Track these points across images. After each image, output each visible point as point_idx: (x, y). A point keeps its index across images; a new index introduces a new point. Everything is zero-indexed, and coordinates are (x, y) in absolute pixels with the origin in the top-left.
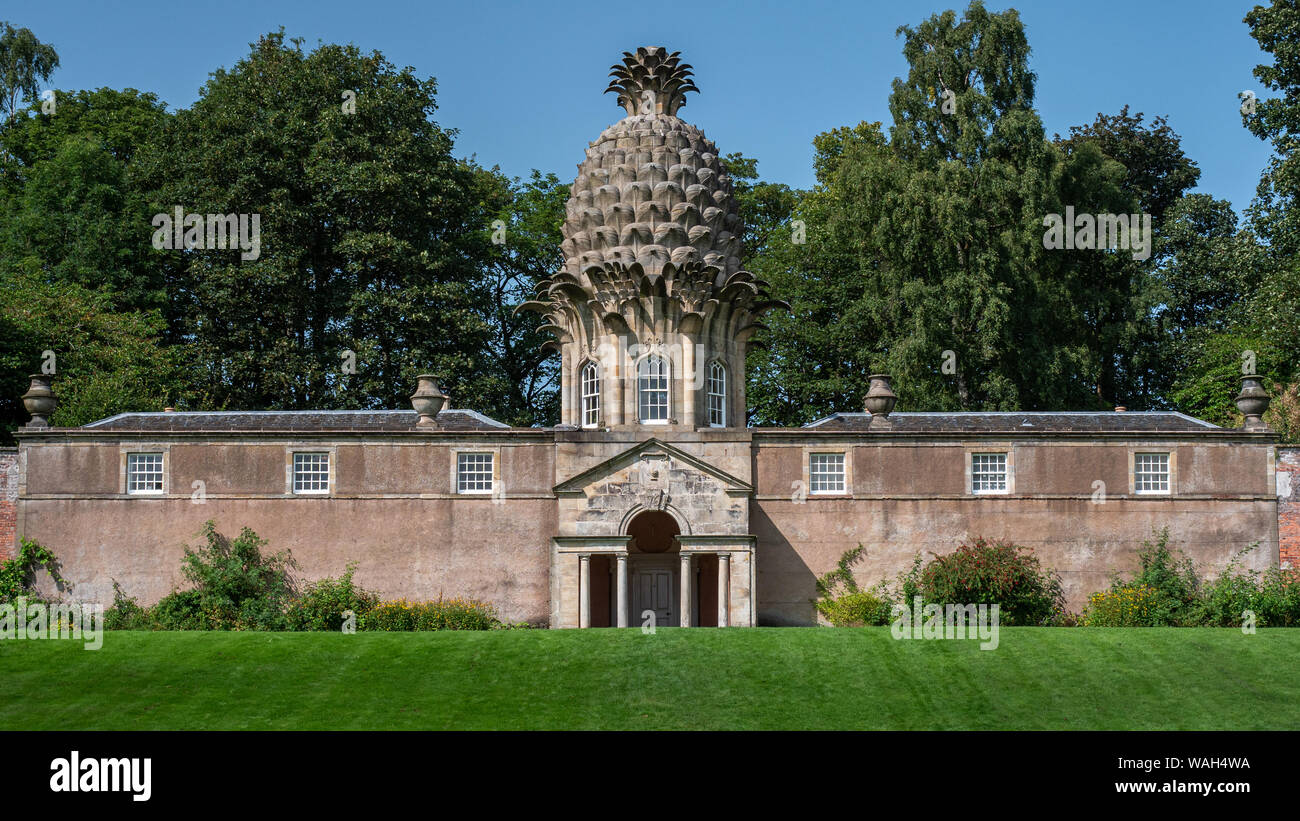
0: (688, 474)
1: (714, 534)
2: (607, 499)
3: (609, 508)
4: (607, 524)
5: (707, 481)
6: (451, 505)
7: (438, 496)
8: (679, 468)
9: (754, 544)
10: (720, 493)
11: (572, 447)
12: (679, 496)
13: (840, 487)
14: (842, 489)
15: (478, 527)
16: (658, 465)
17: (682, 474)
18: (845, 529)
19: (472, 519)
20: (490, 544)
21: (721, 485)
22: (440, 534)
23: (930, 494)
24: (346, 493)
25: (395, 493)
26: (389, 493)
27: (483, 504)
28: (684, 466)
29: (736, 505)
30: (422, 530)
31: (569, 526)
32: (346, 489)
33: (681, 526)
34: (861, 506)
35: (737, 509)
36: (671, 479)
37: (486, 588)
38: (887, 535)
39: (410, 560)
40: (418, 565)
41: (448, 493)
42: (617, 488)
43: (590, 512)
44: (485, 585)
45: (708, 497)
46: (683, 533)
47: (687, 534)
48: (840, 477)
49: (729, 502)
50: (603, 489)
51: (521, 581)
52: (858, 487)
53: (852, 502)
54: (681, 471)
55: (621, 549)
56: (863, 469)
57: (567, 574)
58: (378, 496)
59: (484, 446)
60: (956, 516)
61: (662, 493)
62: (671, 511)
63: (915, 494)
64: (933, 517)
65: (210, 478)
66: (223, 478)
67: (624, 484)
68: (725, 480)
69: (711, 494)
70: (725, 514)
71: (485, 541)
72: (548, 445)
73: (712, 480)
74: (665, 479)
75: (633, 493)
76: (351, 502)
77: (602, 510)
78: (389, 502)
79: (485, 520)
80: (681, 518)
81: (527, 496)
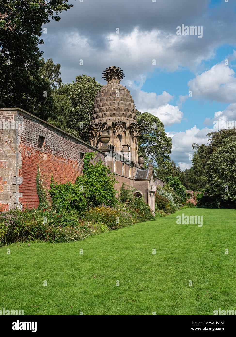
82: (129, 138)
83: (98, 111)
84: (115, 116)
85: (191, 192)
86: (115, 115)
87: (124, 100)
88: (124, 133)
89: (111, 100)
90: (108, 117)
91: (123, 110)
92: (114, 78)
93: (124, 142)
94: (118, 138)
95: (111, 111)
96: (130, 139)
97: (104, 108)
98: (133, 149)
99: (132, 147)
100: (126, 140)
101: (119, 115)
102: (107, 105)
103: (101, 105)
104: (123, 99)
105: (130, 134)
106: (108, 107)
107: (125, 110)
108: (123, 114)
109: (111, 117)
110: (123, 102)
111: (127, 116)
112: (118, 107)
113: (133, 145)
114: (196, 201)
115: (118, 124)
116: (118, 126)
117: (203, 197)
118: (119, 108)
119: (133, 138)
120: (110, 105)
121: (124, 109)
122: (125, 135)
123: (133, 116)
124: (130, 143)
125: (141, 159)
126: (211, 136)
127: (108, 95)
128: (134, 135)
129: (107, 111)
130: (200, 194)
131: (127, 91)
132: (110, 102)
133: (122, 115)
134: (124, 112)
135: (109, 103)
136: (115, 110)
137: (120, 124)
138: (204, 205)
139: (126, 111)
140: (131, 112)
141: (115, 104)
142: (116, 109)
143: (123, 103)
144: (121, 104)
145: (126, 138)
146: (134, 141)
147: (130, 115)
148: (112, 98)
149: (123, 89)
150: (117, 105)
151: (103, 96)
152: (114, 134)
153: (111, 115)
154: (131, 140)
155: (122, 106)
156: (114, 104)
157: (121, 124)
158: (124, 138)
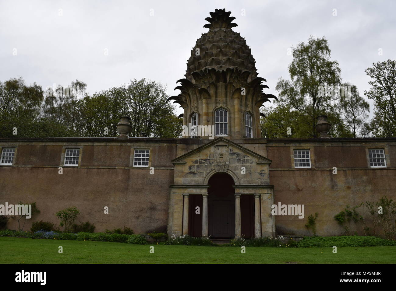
0: (238, 155)
1: (252, 184)
2: (198, 167)
3: (199, 171)
4: (198, 179)
5: (248, 158)
6: (129, 172)
7: (123, 168)
8: (234, 152)
9: (272, 190)
10: (254, 164)
11: (185, 146)
12: (234, 165)
13: (308, 165)
14: (309, 166)
15: (141, 182)
16: (224, 150)
17: (236, 155)
18: (313, 184)
19: (138, 178)
20: (145, 189)
21: (255, 160)
22: (123, 185)
23: (351, 168)
24: (85, 166)
25: (106, 166)
26: (103, 166)
27: (143, 172)
28: (236, 151)
29: (263, 170)
30: (115, 182)
31: (179, 180)
32: (85, 164)
33: (235, 180)
34: (319, 173)
35: (263, 172)
36: (230, 157)
37: (142, 210)
38: (333, 187)
39: (109, 196)
40: (112, 199)
41: (128, 166)
42: (203, 161)
43: (189, 173)
44: (141, 209)
45: (249, 166)
46: (236, 184)
47: (238, 184)
48: (308, 160)
49: (259, 168)
50: (196, 162)
51: (159, 207)
52: (317, 164)
53: (315, 171)
54: (234, 153)
55: (204, 191)
56: (319, 156)
57: (177, 204)
58: (97, 167)
59: (146, 146)
60: (365, 178)
61: (225, 163)
62: (230, 173)
63: (344, 167)
64: (354, 179)
65: (31, 158)
66: (36, 158)
67: (207, 159)
68: (257, 157)
69: (250, 165)
70: (257, 175)
71: (143, 188)
72: (174, 145)
73: (250, 158)
74: (227, 157)
75: (211, 164)
76: (86, 170)
77: (195, 172)
78: (103, 170)
79: (144, 179)
80: (235, 177)
81: (163, 168)
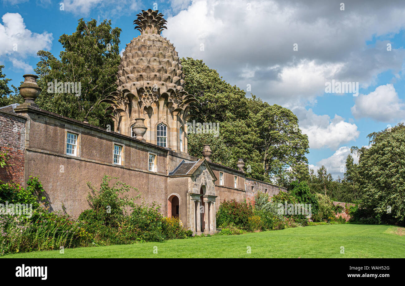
2: (197, 180)
4: (198, 189)
5: (210, 176)
6: (148, 176)
15: (153, 186)
16: (204, 169)
17: (207, 173)
21: (212, 178)
22: (146, 188)
25: (137, 168)
31: (192, 190)
32: (127, 164)
35: (213, 187)
41: (147, 170)
46: (207, 194)
49: (213, 184)
50: (197, 176)
55: (199, 199)
57: (192, 208)
58: (134, 169)
66: (96, 152)
69: (210, 181)
75: (201, 179)
76: (128, 171)
77: (197, 184)
78: (136, 172)
79: (155, 183)
80: (207, 189)
81: (162, 174)
82: (166, 112)
83: (121, 74)
84: (143, 80)
85: (342, 204)
86: (142, 77)
87: (158, 55)
88: (155, 104)
89: (138, 56)
90: (133, 81)
91: (157, 71)
92: (149, 26)
93: (156, 119)
94: (147, 113)
95: (137, 72)
96: (167, 114)
97: (128, 68)
98: (173, 129)
99: (171, 127)
100: (160, 115)
101: (149, 78)
102: (133, 64)
103: (125, 65)
104: (156, 55)
105: (167, 106)
106: (133, 66)
107: (159, 71)
108: (156, 75)
109: (137, 81)
110: (157, 58)
111: (163, 79)
112: (148, 65)
113: (172, 123)
114: (349, 216)
115: (146, 91)
116: (145, 93)
117: (359, 211)
118: (148, 67)
119: (172, 113)
120: (137, 64)
121: (157, 69)
122: (158, 108)
123: (175, 80)
124: (167, 120)
125: (207, 148)
126: (372, 137)
127: (135, 49)
128: (174, 107)
129: (132, 72)
130: (353, 206)
131: (167, 43)
132: (137, 59)
133: (154, 78)
134: (158, 74)
135: (134, 61)
136: (144, 70)
137: (148, 91)
138: (359, 220)
139: (161, 72)
140: (170, 73)
141: (144, 62)
142: (144, 68)
143: (155, 60)
144: (153, 61)
145: (160, 113)
146: (175, 117)
147: (167, 77)
148: (140, 53)
149: (159, 41)
150: (147, 63)
151: (129, 51)
152: (140, 107)
153: (137, 79)
154: (170, 116)
155: (155, 65)
156: (141, 61)
157: (150, 91)
158: (157, 112)
